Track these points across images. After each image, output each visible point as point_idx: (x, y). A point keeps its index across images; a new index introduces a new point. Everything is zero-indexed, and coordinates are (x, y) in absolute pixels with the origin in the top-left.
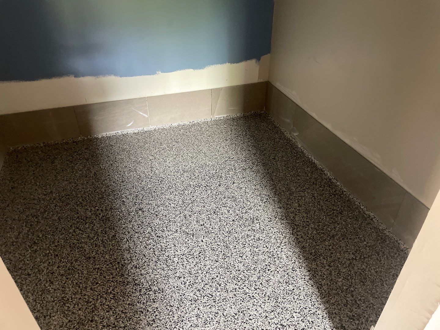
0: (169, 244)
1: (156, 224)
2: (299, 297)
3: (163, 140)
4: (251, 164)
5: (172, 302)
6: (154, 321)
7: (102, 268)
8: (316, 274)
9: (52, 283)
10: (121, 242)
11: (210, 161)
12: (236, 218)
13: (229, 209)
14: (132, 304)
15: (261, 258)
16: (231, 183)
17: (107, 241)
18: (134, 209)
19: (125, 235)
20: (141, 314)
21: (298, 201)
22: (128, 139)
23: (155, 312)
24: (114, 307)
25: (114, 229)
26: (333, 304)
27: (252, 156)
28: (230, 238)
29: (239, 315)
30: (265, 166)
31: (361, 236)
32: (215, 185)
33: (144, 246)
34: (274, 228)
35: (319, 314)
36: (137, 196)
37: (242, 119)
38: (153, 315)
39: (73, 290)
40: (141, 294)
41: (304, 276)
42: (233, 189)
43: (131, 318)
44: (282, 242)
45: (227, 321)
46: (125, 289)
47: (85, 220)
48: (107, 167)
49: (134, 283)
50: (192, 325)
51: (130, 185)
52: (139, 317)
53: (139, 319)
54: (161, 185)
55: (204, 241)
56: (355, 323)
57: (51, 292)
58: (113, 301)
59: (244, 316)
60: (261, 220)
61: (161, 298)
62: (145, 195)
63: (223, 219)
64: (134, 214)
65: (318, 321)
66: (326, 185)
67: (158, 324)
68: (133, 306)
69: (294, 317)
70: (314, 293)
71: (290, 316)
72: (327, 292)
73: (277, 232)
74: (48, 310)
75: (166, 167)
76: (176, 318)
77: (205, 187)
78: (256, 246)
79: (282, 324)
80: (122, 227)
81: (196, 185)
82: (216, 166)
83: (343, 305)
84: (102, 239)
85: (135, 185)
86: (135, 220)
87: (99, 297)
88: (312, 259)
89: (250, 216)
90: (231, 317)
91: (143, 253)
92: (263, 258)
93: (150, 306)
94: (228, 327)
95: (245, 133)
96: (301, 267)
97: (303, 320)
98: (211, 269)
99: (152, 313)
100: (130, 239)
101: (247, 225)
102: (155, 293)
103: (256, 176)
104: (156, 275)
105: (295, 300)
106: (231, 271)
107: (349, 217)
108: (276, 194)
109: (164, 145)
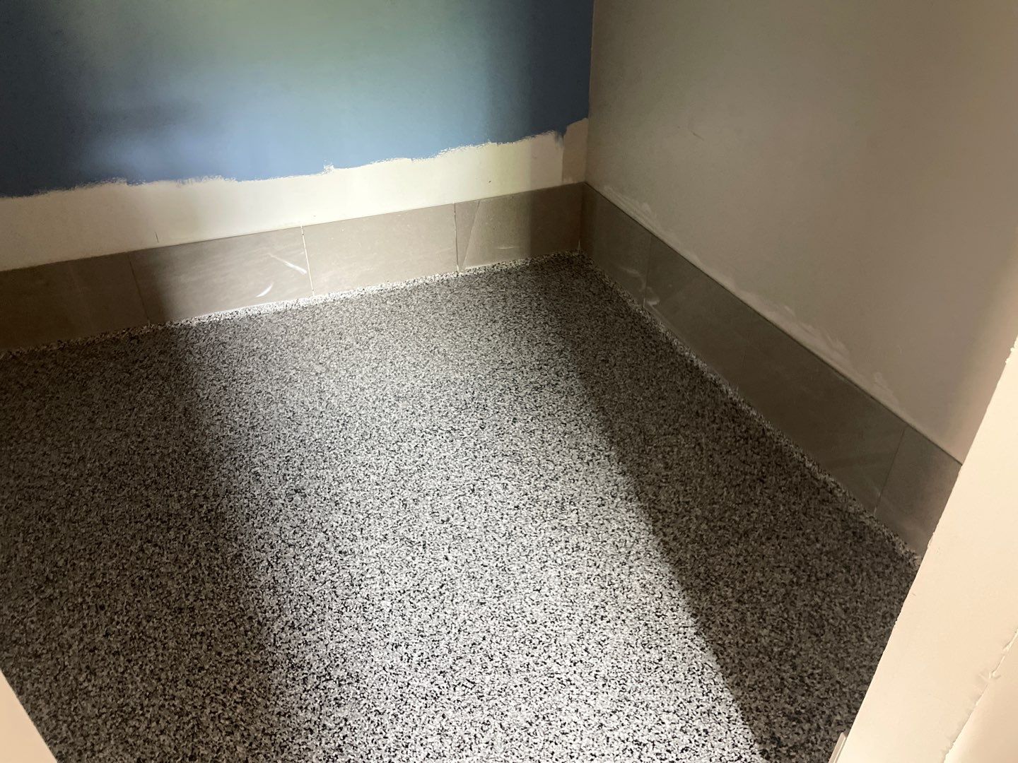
0: (368, 570)
1: (335, 524)
2: (674, 676)
3: (345, 327)
4: (553, 375)
5: (381, 703)
6: (341, 750)
7: (211, 632)
8: (710, 622)
9: (93, 673)
10: (255, 568)
11: (457, 372)
12: (522, 502)
13: (507, 482)
14: (285, 714)
15: (585, 591)
16: (508, 421)
17: (222, 569)
18: (283, 491)
19: (264, 551)
20: (310, 735)
21: (664, 457)
22: (262, 326)
23: (341, 729)
24: (244, 722)
25: (236, 539)
26: (751, 689)
27: (556, 357)
28: (510, 549)
29: (537, 725)
30: (585, 378)
31: (808, 531)
32: (472, 428)
33: (311, 577)
34: (612, 521)
35: (719, 713)
36: (288, 461)
37: (528, 272)
38: (336, 735)
39: (144, 687)
40: (308, 688)
41: (684, 627)
42: (513, 434)
43: (285, 747)
44: (629, 553)
45: (512, 739)
46: (269, 679)
47: (165, 522)
48: (214, 393)
49: (290, 665)
50: (429, 754)
51: (271, 434)
52: (304, 743)
53: (305, 747)
54: (344, 432)
55: (450, 557)
56: (803, 730)
57: (92, 694)
58: (240, 708)
59: (550, 727)
60: (581, 503)
61: (356, 696)
62: (307, 457)
63: (494, 504)
64: (284, 502)
65: (718, 729)
66: (726, 418)
67: (350, 756)
68: (289, 717)
69: (663, 723)
70: (707, 666)
71: (656, 722)
72: (737, 661)
73: (618, 529)
74: (86, 737)
75: (353, 389)
76: (391, 740)
77: (449, 432)
78: (572, 564)
79: (636, 741)
80: (255, 535)
81: (428, 430)
82: (471, 383)
83: (773, 689)
84: (208, 565)
85: (281, 435)
86: (286, 518)
87: (207, 701)
88: (701, 588)
89: (554, 495)
90: (518, 730)
91: (309, 593)
92: (588, 592)
93: (329, 716)
94: (514, 754)
95: (536, 304)
96: (675, 608)
97: (684, 729)
98: (469, 623)
99: (336, 732)
100: (275, 560)
101: (549, 516)
102: (340, 685)
103: (566, 402)
104: (340, 642)
105: (665, 684)
106: (516, 623)
107: (780, 488)
108: (613, 442)
109: (348, 339)
